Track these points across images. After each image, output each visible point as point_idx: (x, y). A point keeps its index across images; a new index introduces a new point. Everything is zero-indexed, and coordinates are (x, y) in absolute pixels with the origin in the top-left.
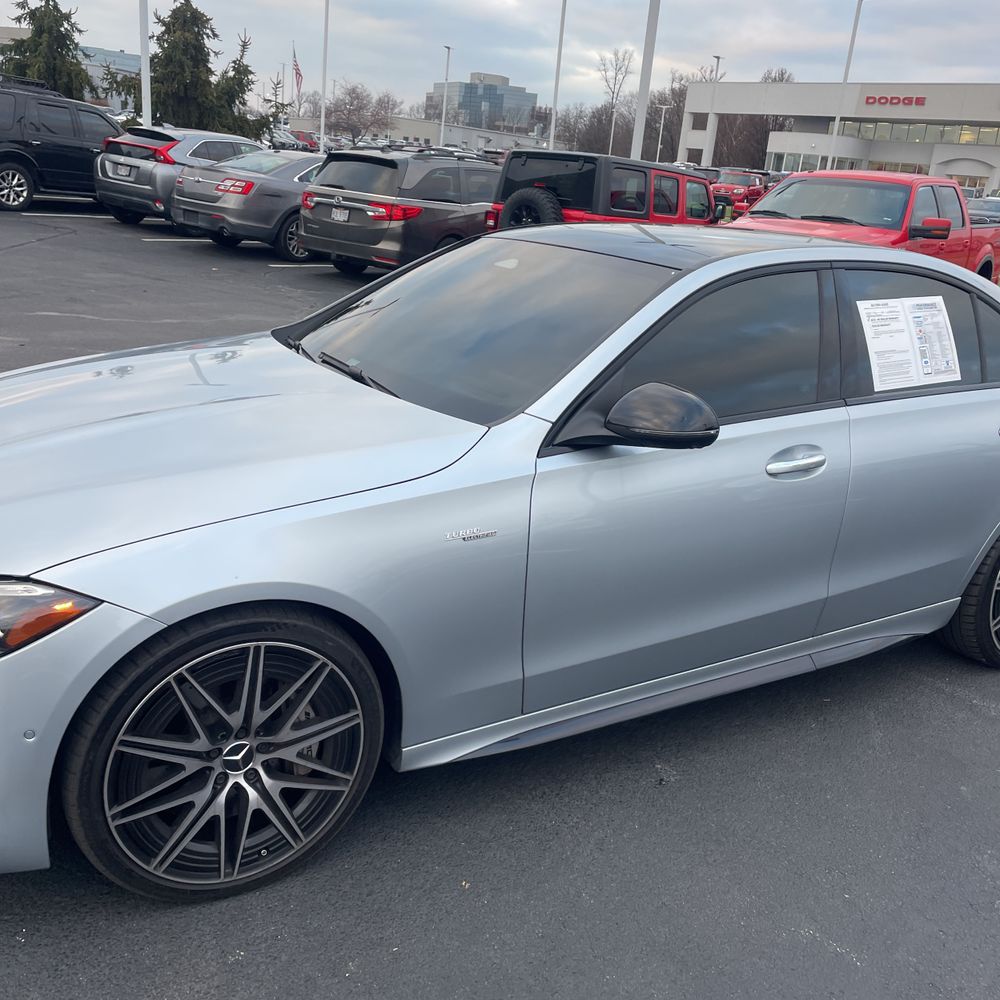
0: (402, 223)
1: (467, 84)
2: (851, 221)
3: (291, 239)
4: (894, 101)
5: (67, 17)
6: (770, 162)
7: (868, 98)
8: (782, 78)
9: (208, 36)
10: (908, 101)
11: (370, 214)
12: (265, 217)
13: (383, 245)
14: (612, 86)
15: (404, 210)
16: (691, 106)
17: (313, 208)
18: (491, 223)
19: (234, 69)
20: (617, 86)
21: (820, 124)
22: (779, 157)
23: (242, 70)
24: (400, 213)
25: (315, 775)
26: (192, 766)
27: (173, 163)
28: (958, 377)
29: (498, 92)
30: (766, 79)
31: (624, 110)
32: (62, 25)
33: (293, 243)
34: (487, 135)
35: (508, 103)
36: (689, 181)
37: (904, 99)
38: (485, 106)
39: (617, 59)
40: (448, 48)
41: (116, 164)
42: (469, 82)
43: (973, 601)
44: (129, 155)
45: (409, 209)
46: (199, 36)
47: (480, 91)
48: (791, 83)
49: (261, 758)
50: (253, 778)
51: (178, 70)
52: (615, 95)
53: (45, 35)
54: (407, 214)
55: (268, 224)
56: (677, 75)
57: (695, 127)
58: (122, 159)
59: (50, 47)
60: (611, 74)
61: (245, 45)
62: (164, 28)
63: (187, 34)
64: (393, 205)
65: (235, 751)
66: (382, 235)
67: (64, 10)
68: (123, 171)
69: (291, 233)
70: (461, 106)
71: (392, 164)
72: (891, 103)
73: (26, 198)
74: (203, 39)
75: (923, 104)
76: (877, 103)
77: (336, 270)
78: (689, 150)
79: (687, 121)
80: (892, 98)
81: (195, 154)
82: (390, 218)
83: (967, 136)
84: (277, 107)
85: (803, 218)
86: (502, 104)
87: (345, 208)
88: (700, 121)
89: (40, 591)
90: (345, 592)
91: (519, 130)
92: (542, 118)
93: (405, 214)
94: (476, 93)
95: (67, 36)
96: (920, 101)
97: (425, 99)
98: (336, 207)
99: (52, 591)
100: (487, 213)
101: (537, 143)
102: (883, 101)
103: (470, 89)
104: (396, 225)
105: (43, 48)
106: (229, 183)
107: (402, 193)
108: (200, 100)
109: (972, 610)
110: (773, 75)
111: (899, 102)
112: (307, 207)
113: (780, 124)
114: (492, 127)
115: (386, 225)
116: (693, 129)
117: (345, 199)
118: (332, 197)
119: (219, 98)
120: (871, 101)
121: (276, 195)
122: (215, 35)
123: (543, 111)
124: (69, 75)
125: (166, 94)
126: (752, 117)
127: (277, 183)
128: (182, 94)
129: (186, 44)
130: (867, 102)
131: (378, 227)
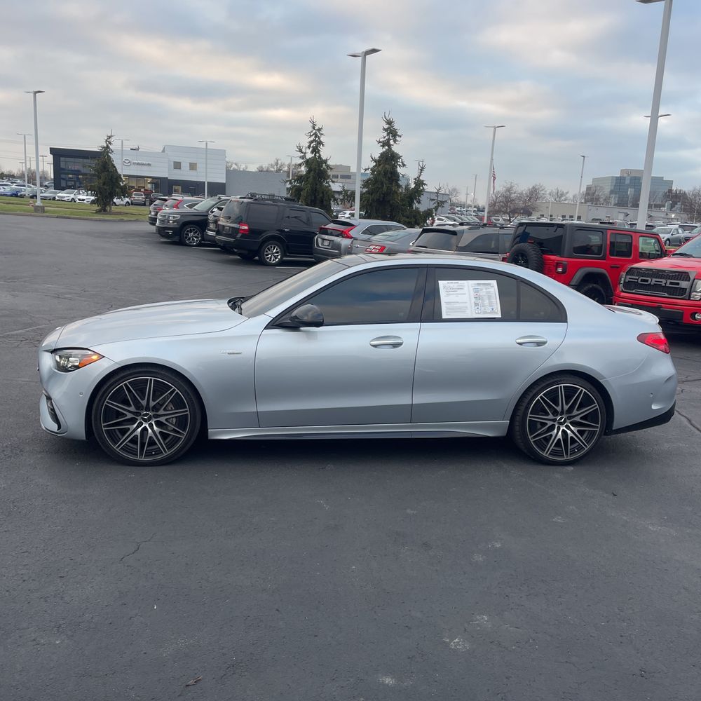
1: (616, 177)
5: (325, 161)
9: (400, 166)
19: (415, 183)
23: (419, 183)
25: (174, 431)
26: (129, 416)
27: (352, 238)
28: (499, 316)
32: (322, 166)
34: (625, 211)
36: (642, 236)
38: (631, 191)
40: (584, 156)
41: (323, 239)
42: (619, 176)
44: (331, 234)
46: (394, 167)
47: (627, 182)
49: (154, 419)
50: (151, 425)
51: (380, 186)
53: (313, 172)
58: (326, 237)
59: (314, 178)
61: (422, 169)
62: (375, 164)
63: (387, 166)
65: (146, 415)
67: (324, 158)
68: (326, 243)
70: (612, 192)
73: (279, 260)
74: (397, 167)
81: (364, 233)
84: (438, 203)
89: (90, 353)
90: (186, 368)
94: (624, 183)
95: (325, 172)
97: (585, 190)
99: (92, 353)
101: (667, 215)
103: (619, 180)
105: (310, 180)
106: (372, 247)
108: (391, 202)
119: (402, 200)
122: (404, 165)
124: (323, 193)
125: (373, 200)
127: (398, 246)
128: (381, 199)
129: (386, 173)
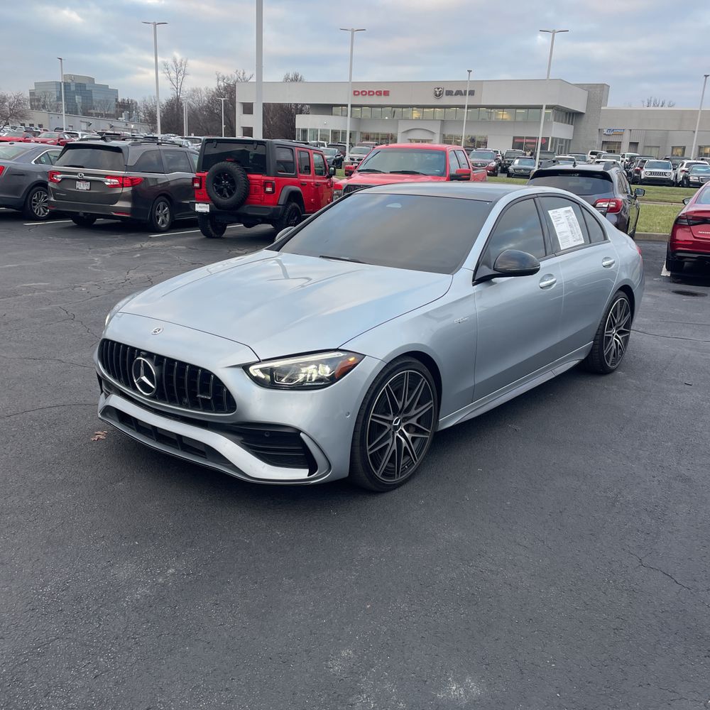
0: (131, 189)
2: (418, 173)
3: (34, 205)
4: (370, 93)
6: (299, 135)
7: (355, 92)
8: (296, 79)
10: (379, 93)
11: (107, 184)
12: (15, 190)
13: (119, 204)
14: (175, 84)
15: (132, 180)
16: (241, 98)
17: (60, 182)
18: (197, 185)
20: (179, 84)
21: (326, 109)
22: (305, 131)
24: (129, 182)
28: (583, 242)
29: (87, 89)
30: (286, 79)
31: (190, 101)
33: (36, 207)
34: (88, 120)
35: (97, 97)
36: (314, 153)
37: (377, 92)
38: (78, 99)
39: (176, 65)
40: (61, 59)
43: (597, 342)
45: (135, 179)
47: (73, 88)
48: (303, 82)
49: (403, 424)
50: (402, 433)
52: (179, 90)
54: (133, 182)
55: (17, 195)
56: (220, 76)
57: (245, 112)
60: (173, 75)
64: (123, 177)
66: (117, 198)
69: (34, 200)
70: (59, 99)
71: (118, 150)
72: (369, 95)
75: (388, 95)
76: (360, 95)
77: (75, 224)
78: (243, 128)
79: (239, 109)
80: (369, 92)
82: (122, 186)
83: (416, 114)
85: (391, 173)
86: (92, 97)
87: (87, 181)
88: (248, 109)
89: (341, 354)
91: (108, 116)
92: (126, 107)
93: (132, 183)
94: (70, 89)
96: (386, 93)
97: (29, 95)
98: (79, 180)
99: (346, 354)
100: (193, 179)
101: (127, 125)
102: (364, 93)
104: (127, 190)
107: (128, 168)
109: (597, 347)
110: (290, 77)
111: (374, 94)
112: (54, 181)
113: (300, 109)
114: (86, 114)
115: (119, 191)
116: (244, 113)
117: (86, 174)
118: (76, 174)
120: (356, 93)
121: (21, 174)
123: (126, 102)
126: (281, 106)
127: (22, 166)
130: (354, 94)
131: (113, 192)
